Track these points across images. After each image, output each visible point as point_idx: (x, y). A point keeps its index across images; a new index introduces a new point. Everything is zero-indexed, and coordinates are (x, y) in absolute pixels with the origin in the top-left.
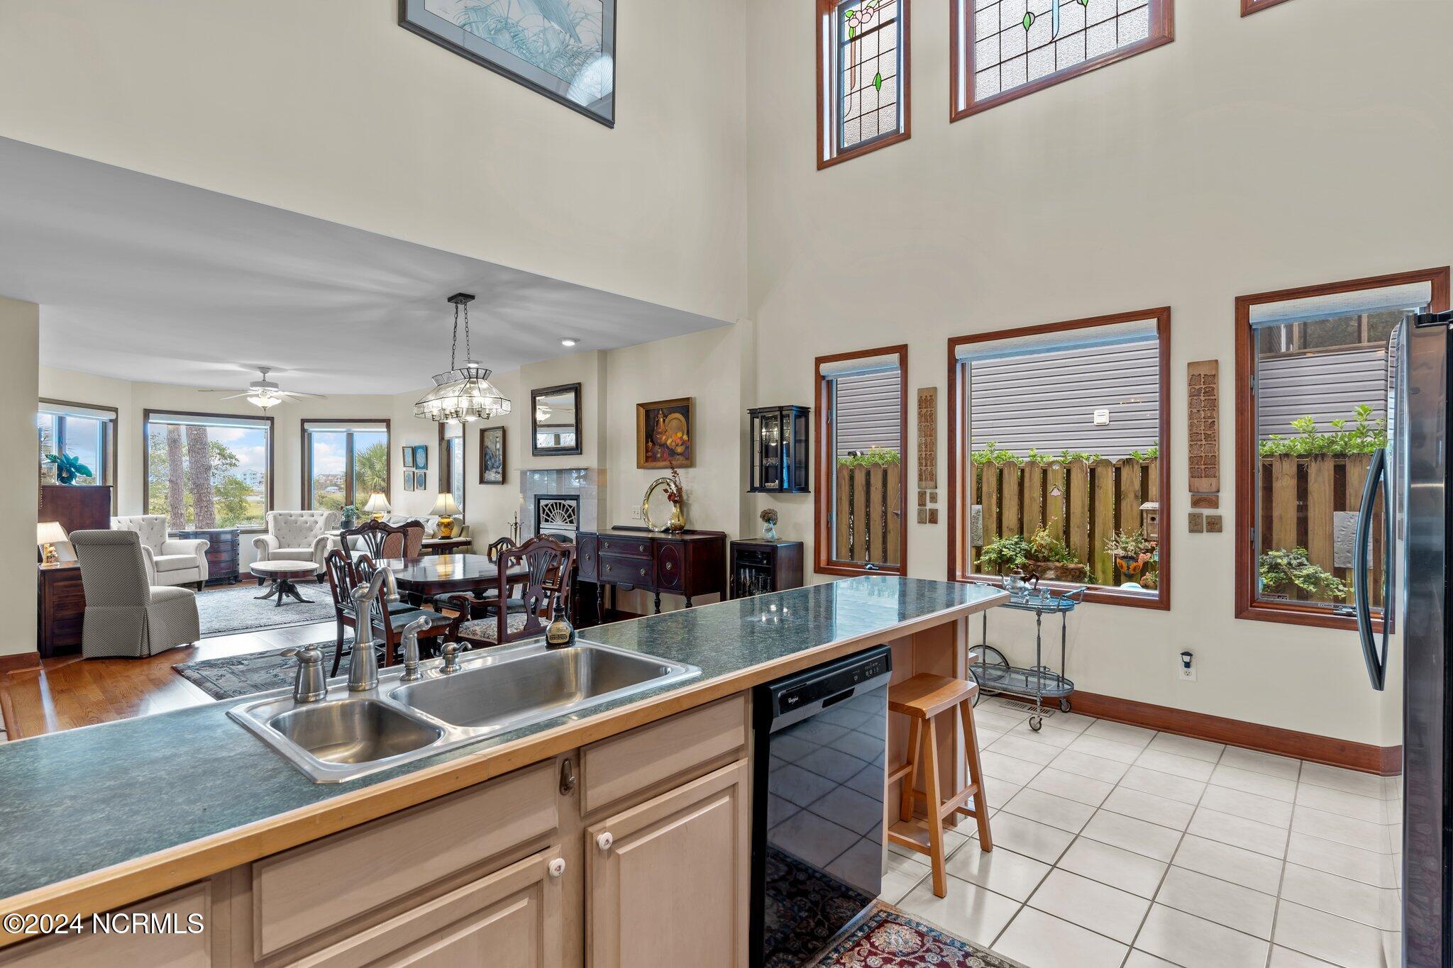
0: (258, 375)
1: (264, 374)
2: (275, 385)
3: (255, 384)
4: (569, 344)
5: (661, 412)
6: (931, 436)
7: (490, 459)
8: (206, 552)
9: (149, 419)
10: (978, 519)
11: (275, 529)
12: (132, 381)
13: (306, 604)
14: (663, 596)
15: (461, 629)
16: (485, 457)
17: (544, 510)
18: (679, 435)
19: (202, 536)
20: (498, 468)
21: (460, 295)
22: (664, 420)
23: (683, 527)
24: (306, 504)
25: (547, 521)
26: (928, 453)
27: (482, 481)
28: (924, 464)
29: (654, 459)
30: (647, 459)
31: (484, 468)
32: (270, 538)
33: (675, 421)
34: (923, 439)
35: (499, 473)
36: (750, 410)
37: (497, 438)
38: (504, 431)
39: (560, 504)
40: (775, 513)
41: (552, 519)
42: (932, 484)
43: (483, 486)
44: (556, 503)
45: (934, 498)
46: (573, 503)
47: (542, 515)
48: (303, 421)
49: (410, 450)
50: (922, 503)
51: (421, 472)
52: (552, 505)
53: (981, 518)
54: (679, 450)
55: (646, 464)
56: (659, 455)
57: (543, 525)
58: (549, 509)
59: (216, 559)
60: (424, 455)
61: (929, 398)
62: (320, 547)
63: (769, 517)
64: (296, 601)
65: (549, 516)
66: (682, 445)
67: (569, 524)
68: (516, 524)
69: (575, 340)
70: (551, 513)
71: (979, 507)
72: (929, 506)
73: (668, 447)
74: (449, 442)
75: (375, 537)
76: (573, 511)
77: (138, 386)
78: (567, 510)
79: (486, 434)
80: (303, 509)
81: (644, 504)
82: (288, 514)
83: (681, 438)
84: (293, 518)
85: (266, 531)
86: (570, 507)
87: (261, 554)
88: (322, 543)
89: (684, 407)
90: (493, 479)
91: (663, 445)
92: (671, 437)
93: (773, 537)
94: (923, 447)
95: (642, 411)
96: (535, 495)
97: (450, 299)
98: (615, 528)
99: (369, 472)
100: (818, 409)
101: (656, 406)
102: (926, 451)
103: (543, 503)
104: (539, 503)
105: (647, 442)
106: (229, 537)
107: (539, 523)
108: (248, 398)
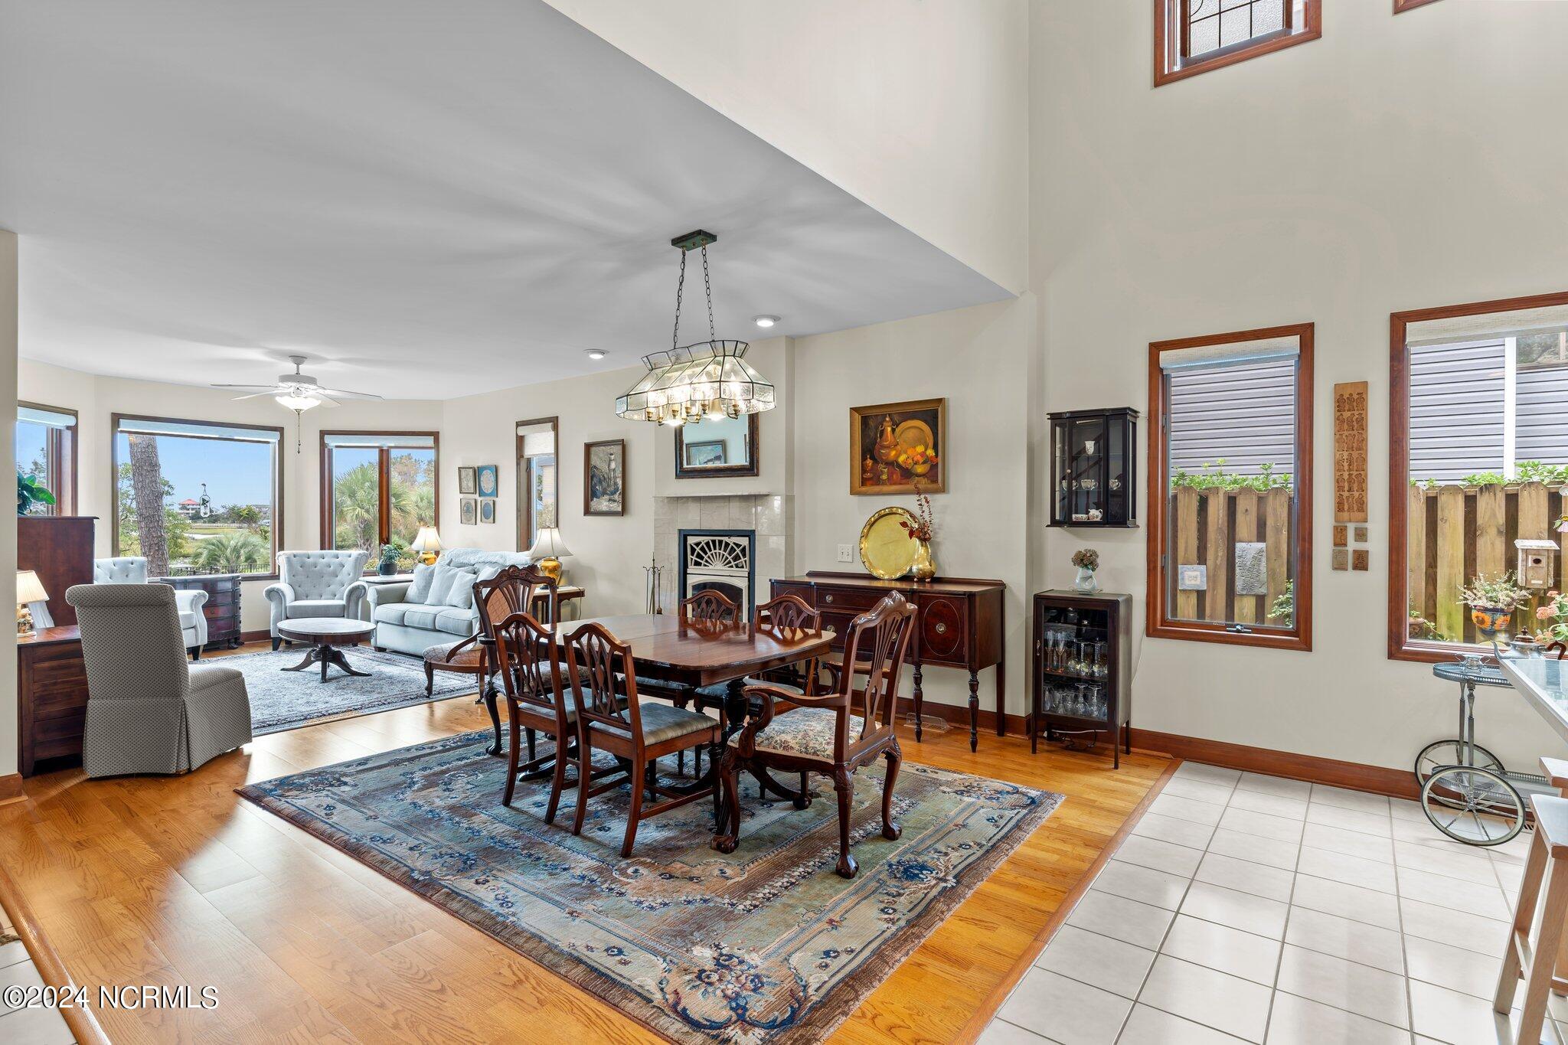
0: (290, 367)
1: (298, 365)
2: (311, 380)
3: (286, 378)
4: (765, 324)
5: (887, 419)
6: (1359, 449)
7: (600, 482)
8: (203, 607)
9: (118, 427)
10: (1260, 560)
11: (289, 575)
12: (95, 375)
13: (360, 678)
14: (925, 668)
15: (758, 740)
16: (592, 480)
17: (693, 550)
18: (920, 449)
19: (194, 584)
20: (613, 493)
21: (699, 232)
22: (893, 430)
23: (934, 573)
24: (326, 542)
25: (697, 564)
26: (1355, 473)
27: (587, 511)
28: (1346, 488)
29: (876, 480)
30: (864, 482)
31: (590, 494)
32: (282, 585)
33: (913, 430)
34: (1346, 454)
35: (615, 501)
36: (1051, 414)
37: (611, 454)
38: (623, 444)
39: (720, 542)
40: (1094, 554)
41: (707, 561)
42: (1361, 515)
43: (589, 518)
44: (714, 542)
45: (1361, 535)
46: (744, 541)
47: (689, 556)
48: (323, 434)
49: (471, 472)
50: (1340, 540)
51: (489, 500)
52: (707, 544)
53: (1264, 559)
54: (920, 469)
55: (864, 489)
56: (884, 477)
57: (691, 569)
58: (702, 549)
59: (214, 616)
60: (493, 479)
61: (1355, 396)
62: (353, 598)
63: (1086, 561)
64: (344, 673)
65: (702, 558)
66: (924, 463)
67: (734, 569)
68: (654, 568)
69: (775, 318)
70: (706, 553)
71: (1262, 545)
72: (1352, 545)
73: (899, 466)
74: (529, 461)
75: (515, 590)
76: (743, 551)
77: (104, 381)
78: (733, 550)
79: (593, 450)
80: (322, 548)
81: (861, 543)
82: (304, 555)
83: (923, 454)
84: (311, 560)
85: (275, 577)
86: (738, 546)
87: (276, 607)
88: (357, 593)
89: (931, 413)
90: (605, 509)
91: (892, 464)
92: (906, 452)
93: (1094, 588)
94: (1346, 464)
95: (858, 417)
96: (680, 531)
97: (676, 242)
98: (811, 574)
99: (349, 502)
100: (1153, 413)
101: (878, 411)
102: (1349, 470)
103: (691, 540)
104: (685, 541)
105: (864, 459)
106: (229, 585)
107: (686, 566)
108: (278, 399)
